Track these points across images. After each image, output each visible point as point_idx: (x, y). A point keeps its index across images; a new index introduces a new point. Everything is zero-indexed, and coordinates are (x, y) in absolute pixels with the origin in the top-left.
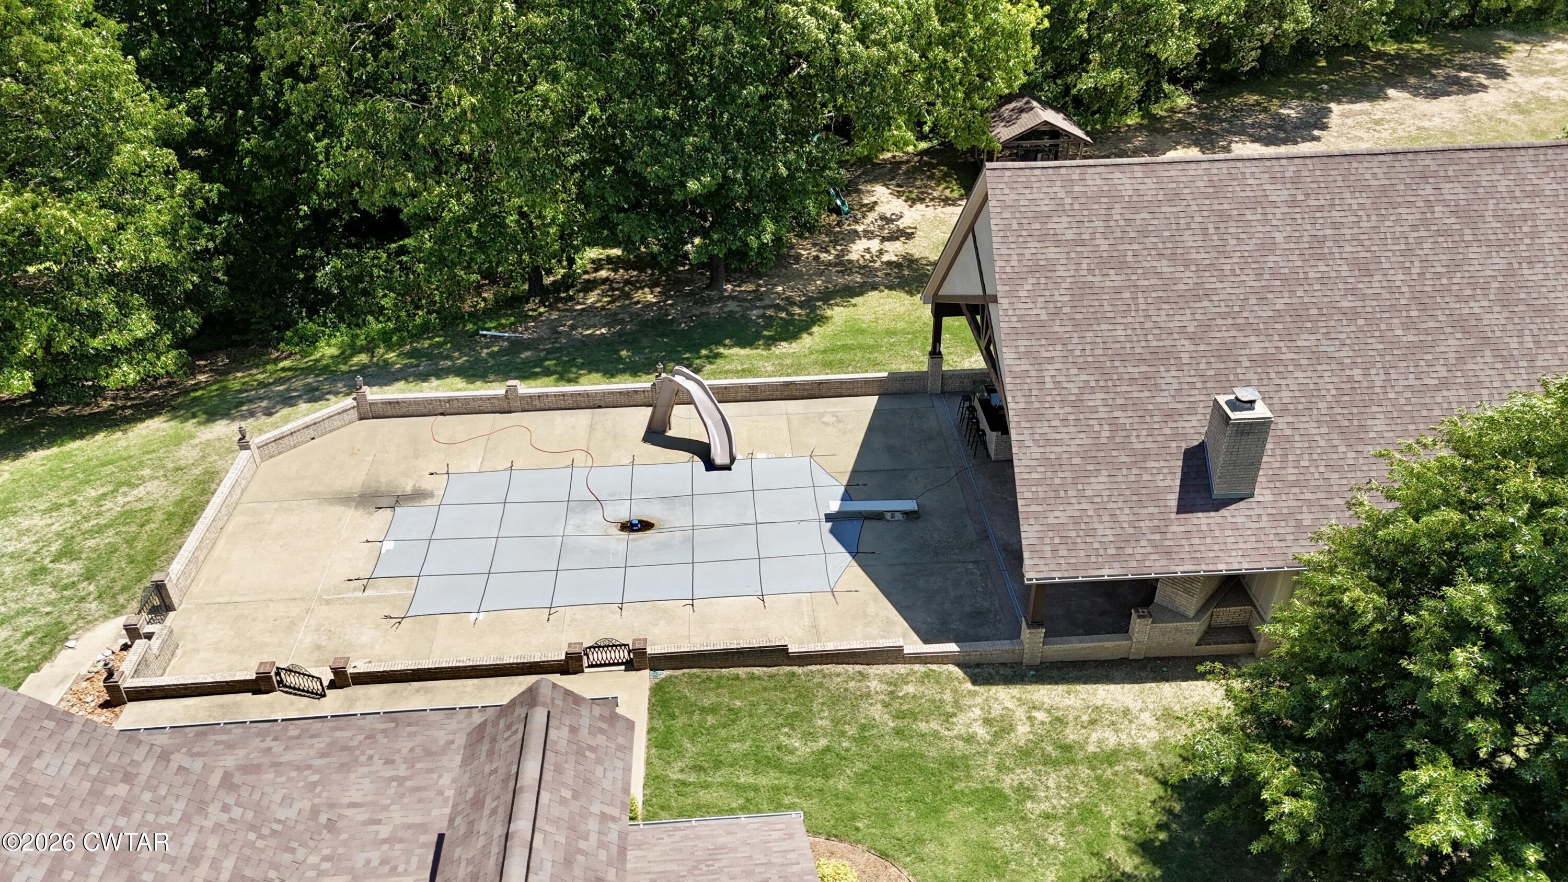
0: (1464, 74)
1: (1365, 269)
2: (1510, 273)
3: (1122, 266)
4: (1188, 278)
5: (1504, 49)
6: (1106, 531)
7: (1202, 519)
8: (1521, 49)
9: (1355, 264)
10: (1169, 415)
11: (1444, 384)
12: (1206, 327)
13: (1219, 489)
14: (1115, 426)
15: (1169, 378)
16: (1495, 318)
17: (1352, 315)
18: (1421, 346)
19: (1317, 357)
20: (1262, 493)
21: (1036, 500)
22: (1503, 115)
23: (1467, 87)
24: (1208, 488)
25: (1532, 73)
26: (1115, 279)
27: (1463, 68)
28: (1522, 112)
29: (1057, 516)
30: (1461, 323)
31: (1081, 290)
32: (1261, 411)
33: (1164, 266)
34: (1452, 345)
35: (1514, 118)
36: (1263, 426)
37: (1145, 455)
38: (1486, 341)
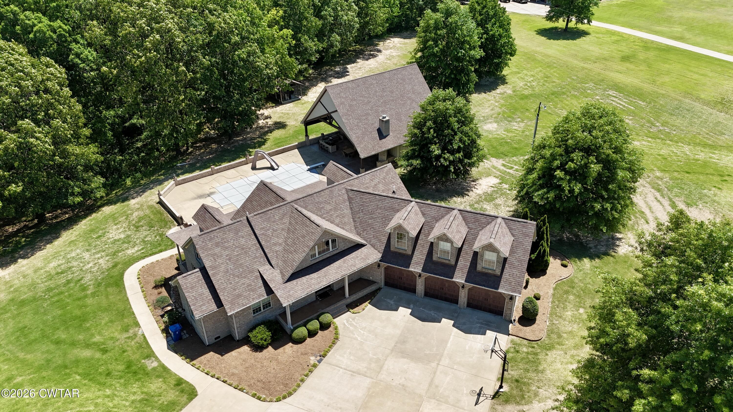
0: (372, 53)
1: (392, 92)
2: (413, 88)
3: (355, 100)
4: (366, 100)
5: (377, 44)
6: (370, 146)
7: (384, 140)
8: (381, 43)
9: (390, 92)
10: (372, 124)
11: (410, 109)
12: (372, 108)
13: (384, 135)
14: (365, 128)
15: (370, 118)
16: (413, 96)
17: (393, 100)
18: (404, 103)
19: (391, 109)
20: (391, 134)
21: (358, 144)
22: (386, 61)
23: (374, 56)
24: (383, 135)
25: (387, 49)
26: (355, 103)
27: (371, 51)
28: (389, 60)
29: (362, 146)
30: (409, 98)
31: (350, 106)
32: (387, 118)
33: (361, 98)
34: (409, 102)
35: (388, 62)
36: (388, 121)
37: (371, 132)
38: (413, 100)
